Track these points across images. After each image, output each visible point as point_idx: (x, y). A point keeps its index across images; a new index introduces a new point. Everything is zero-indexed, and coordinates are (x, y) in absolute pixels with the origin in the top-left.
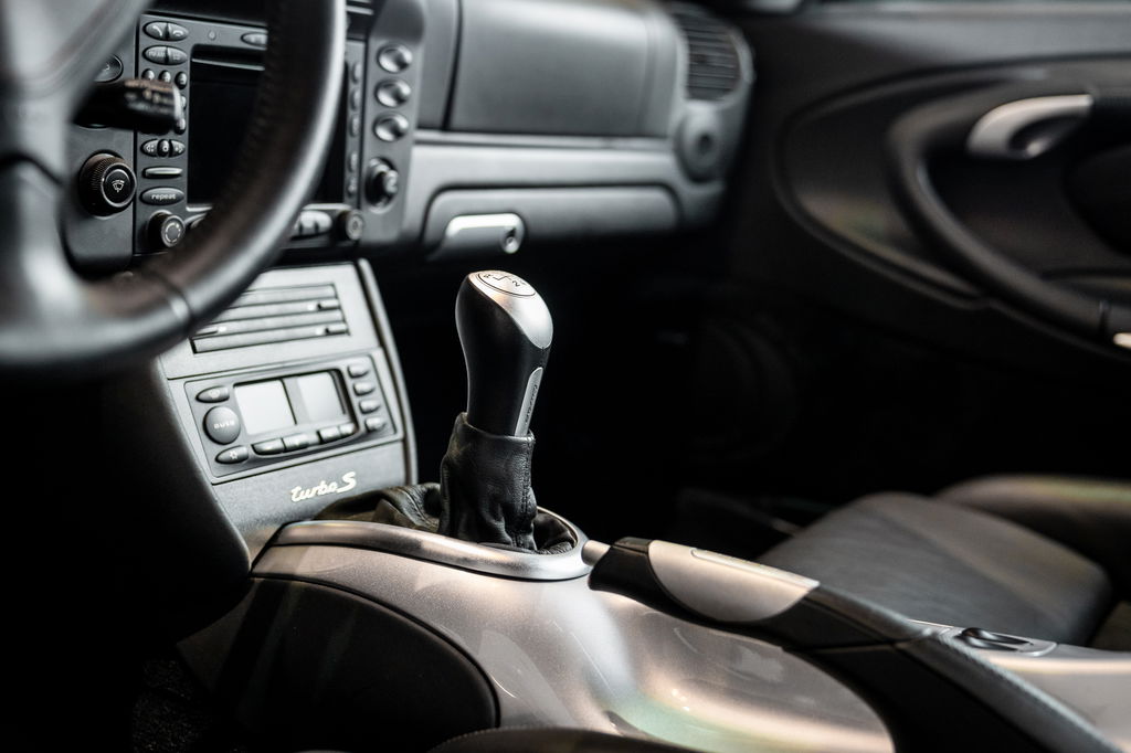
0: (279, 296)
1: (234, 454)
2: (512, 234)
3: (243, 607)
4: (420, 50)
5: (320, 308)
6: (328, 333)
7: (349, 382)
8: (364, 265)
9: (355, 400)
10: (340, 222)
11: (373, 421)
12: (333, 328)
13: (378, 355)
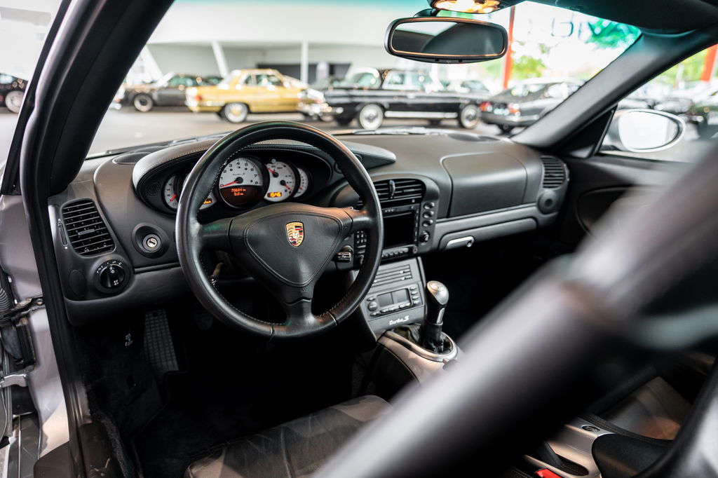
0: (392, 270)
1: (375, 314)
2: (470, 242)
3: (374, 350)
4: (438, 202)
5: (404, 272)
6: (405, 279)
7: (410, 292)
8: (419, 258)
9: (411, 296)
10: (411, 249)
11: (416, 302)
12: (407, 277)
13: (420, 283)
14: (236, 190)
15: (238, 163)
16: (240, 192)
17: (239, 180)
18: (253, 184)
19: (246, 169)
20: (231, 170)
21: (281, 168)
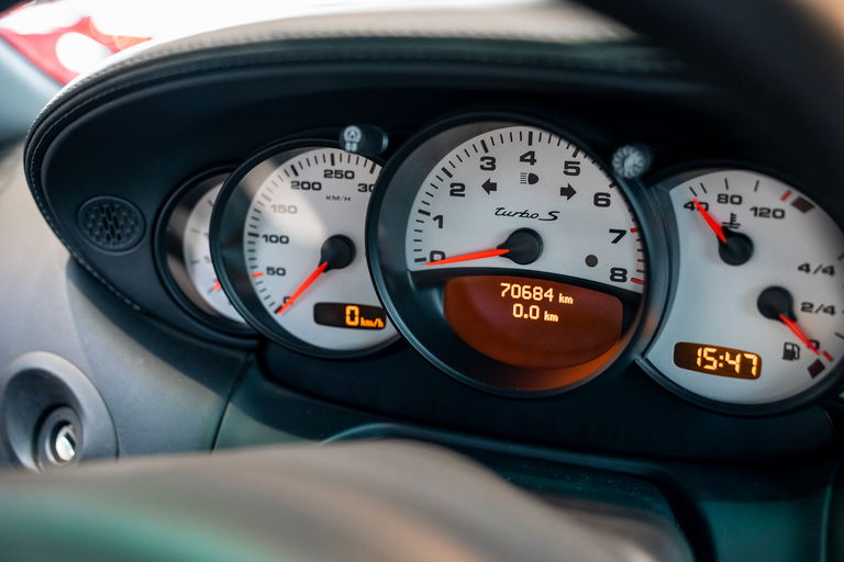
14: (523, 292)
15: (529, 158)
16: (545, 305)
17: (523, 244)
18: (600, 275)
19: (568, 192)
20: (490, 187)
21: (779, 214)
